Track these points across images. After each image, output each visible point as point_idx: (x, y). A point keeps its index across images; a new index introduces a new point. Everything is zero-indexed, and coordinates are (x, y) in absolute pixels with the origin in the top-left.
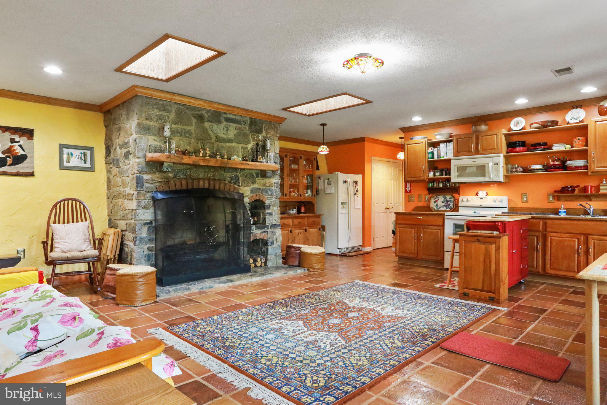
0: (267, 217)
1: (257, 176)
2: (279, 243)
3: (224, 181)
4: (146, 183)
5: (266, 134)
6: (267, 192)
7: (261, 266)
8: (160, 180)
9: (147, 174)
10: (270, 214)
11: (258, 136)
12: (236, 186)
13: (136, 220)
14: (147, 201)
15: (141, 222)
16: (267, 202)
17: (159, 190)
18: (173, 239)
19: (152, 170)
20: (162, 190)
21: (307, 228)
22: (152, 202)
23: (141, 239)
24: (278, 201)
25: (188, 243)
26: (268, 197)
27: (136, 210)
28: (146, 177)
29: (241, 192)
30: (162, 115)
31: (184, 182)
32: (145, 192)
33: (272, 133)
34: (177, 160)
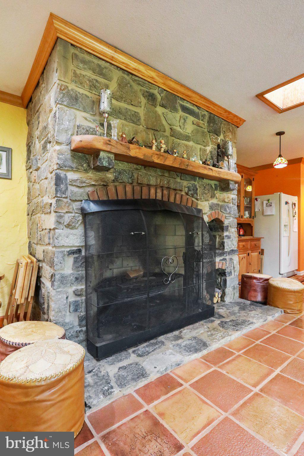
0: (225, 240)
1: (216, 189)
2: (237, 273)
3: (179, 192)
4: (72, 185)
5: (224, 137)
6: (225, 210)
7: (218, 302)
8: (93, 183)
9: (74, 171)
10: (229, 237)
11: (217, 138)
12: (194, 199)
13: (55, 246)
14: (73, 215)
15: (63, 249)
16: (226, 222)
17: (91, 199)
18: (111, 269)
19: (82, 166)
20: (96, 198)
21: (250, 252)
22: (81, 218)
23: (63, 280)
24: (236, 221)
25: (132, 276)
26: (227, 215)
27: (54, 229)
28: (71, 176)
29: (199, 207)
30: (97, 81)
31: (129, 189)
32: (69, 201)
33: (230, 137)
34: (121, 150)
